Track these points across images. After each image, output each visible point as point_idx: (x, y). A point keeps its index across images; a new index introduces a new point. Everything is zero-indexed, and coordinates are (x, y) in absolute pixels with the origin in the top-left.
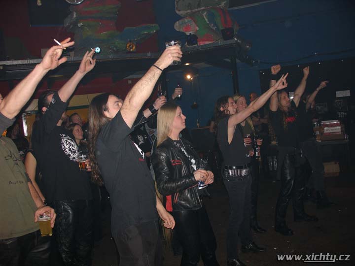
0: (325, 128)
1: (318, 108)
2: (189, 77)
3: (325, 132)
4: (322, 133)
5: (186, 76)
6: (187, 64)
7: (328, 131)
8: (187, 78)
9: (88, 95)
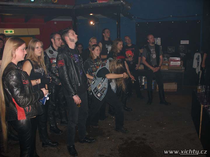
0: (171, 62)
1: (169, 49)
2: (92, 23)
3: (171, 64)
4: (169, 65)
5: (90, 22)
6: (91, 14)
7: (173, 64)
8: (90, 23)
9: (28, 29)
